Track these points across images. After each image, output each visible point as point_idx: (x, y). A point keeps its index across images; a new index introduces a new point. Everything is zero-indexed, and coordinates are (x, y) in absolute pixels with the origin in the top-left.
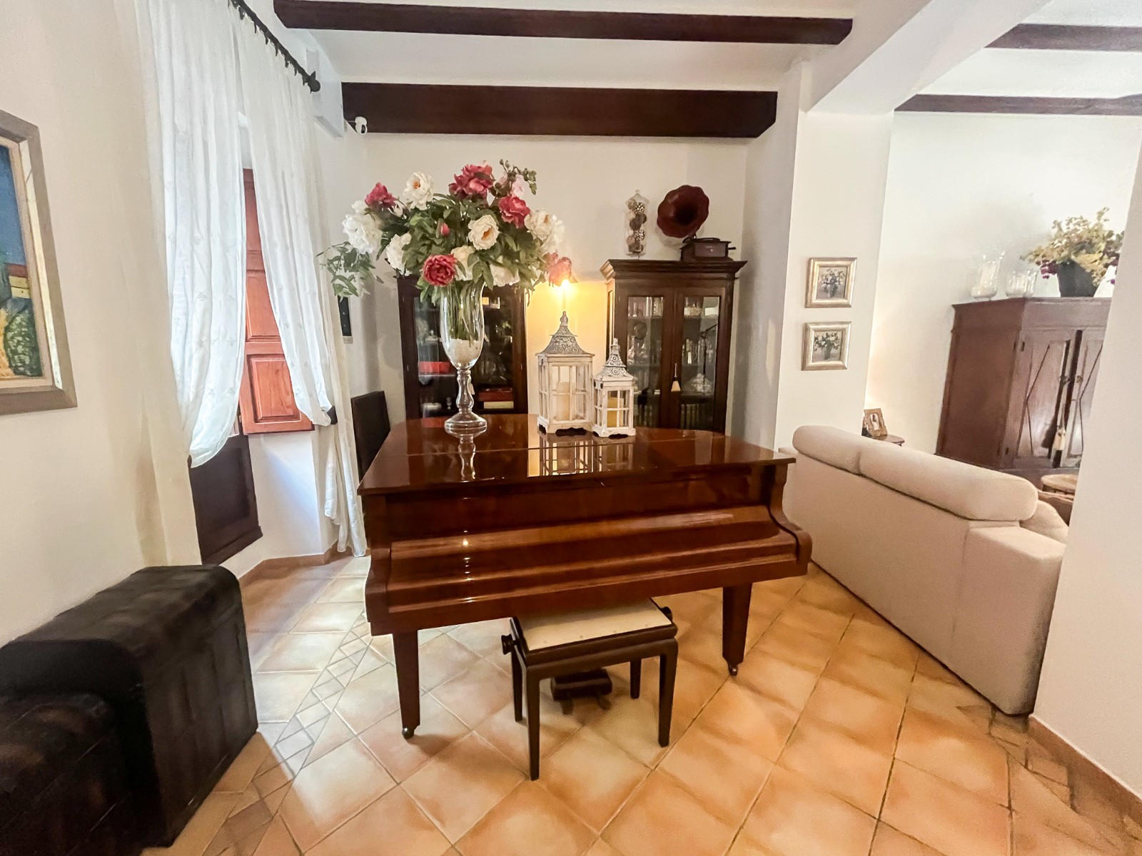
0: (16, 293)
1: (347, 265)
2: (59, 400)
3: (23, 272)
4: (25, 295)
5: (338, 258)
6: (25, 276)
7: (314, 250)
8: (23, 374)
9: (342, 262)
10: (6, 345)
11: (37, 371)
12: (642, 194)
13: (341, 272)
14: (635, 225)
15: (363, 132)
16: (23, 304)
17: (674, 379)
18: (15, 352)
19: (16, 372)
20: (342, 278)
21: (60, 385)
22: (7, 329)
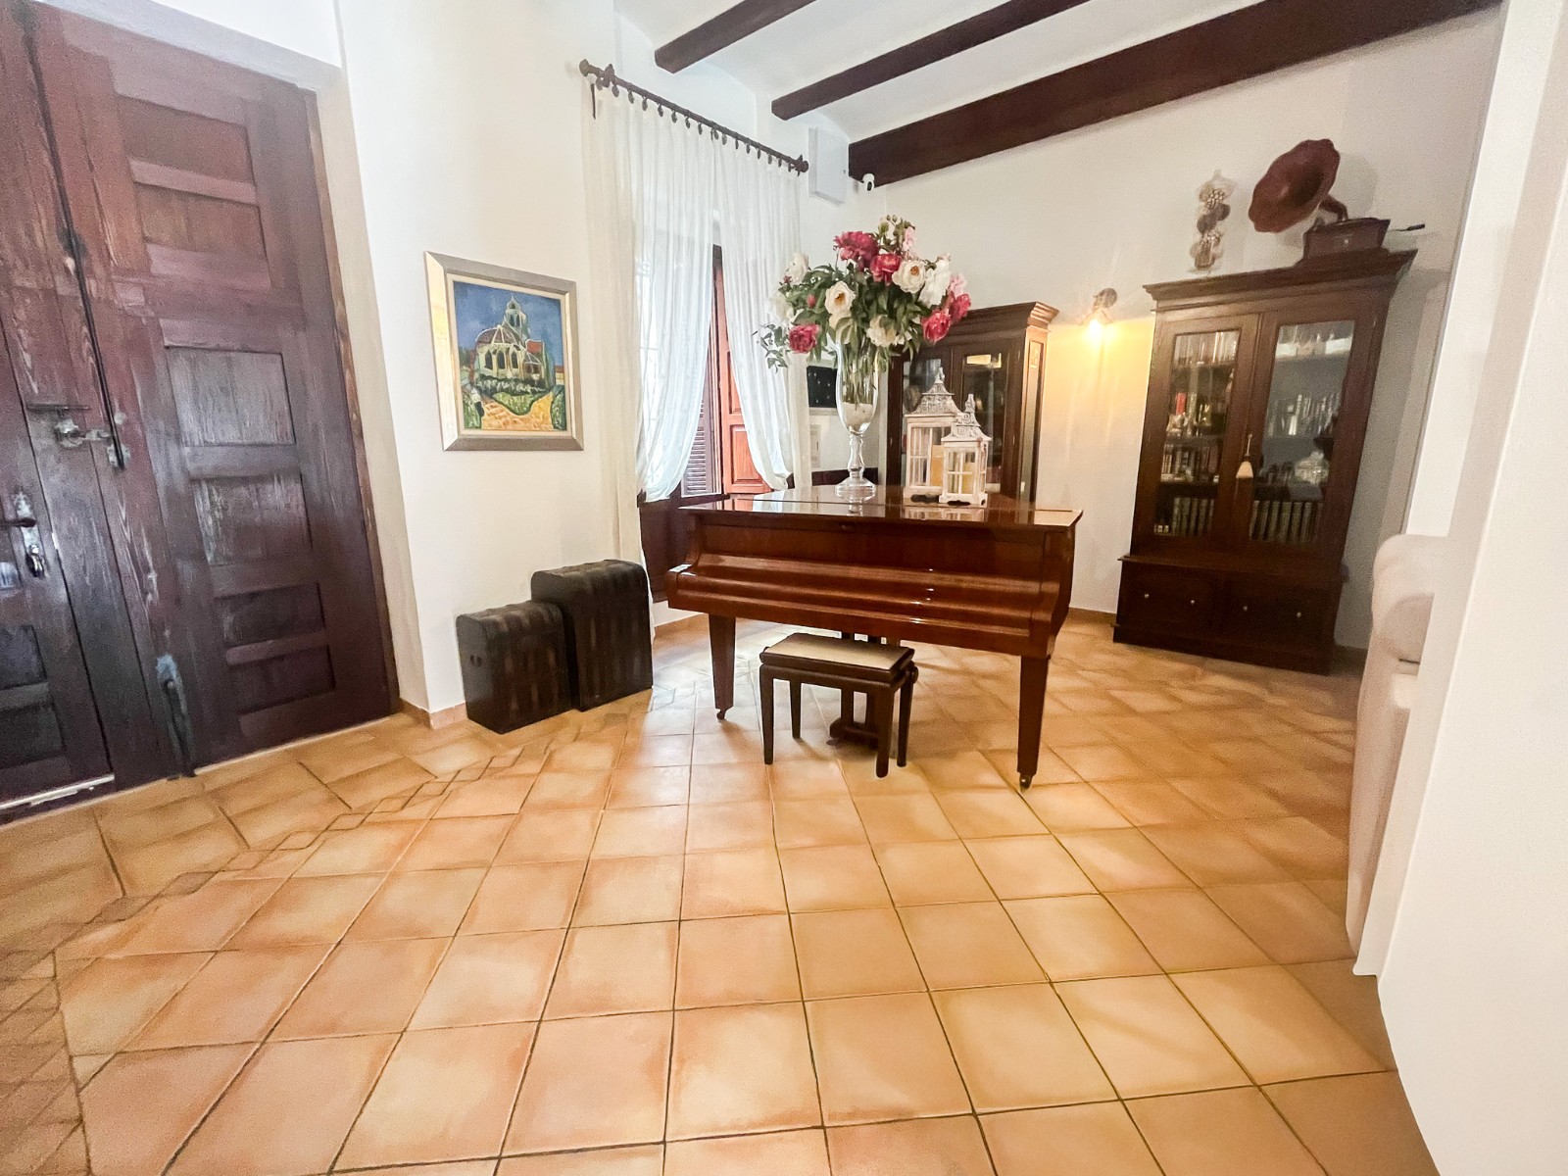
0: (558, 382)
1: (777, 340)
2: (574, 445)
3: (562, 370)
4: (562, 384)
5: (769, 335)
6: (563, 372)
7: (751, 331)
8: (557, 428)
9: (773, 338)
10: (551, 412)
11: (564, 428)
12: (1224, 174)
13: (774, 347)
14: (1206, 225)
15: (869, 189)
16: (560, 388)
17: (1244, 459)
18: (554, 416)
19: (555, 427)
20: (775, 352)
21: (575, 437)
22: (553, 403)
